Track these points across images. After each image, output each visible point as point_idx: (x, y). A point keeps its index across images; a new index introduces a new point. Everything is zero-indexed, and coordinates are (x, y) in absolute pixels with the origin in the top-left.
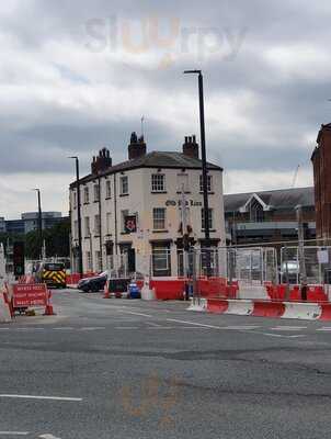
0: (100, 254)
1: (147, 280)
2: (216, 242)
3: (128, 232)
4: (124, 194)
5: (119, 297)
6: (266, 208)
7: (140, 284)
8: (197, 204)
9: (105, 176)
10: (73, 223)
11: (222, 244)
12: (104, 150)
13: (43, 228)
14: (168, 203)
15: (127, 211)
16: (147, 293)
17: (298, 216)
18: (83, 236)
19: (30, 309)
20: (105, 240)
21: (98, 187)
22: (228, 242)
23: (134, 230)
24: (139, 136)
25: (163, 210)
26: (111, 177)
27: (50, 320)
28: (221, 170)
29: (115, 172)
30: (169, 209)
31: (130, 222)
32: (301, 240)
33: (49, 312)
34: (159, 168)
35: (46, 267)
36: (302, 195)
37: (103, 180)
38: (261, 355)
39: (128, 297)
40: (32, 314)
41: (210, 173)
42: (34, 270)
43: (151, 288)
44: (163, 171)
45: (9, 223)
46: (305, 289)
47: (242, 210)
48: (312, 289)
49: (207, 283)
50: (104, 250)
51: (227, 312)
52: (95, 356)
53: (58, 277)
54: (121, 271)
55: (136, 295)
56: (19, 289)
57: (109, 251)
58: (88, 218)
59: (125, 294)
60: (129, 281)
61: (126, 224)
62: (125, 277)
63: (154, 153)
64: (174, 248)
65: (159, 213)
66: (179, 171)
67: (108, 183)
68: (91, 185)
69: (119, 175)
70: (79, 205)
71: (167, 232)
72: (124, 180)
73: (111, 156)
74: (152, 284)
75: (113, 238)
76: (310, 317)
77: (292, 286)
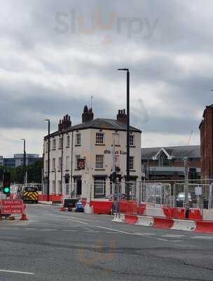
0: (61, 182)
1: (88, 201)
2: (135, 178)
3: (79, 169)
4: (78, 145)
5: (70, 210)
6: (170, 157)
7: (84, 203)
8: (124, 153)
9: (67, 132)
10: (45, 162)
11: (139, 180)
12: (67, 116)
13: (27, 164)
14: (106, 152)
15: (79, 156)
16: (88, 209)
17: (185, 164)
18: (51, 170)
19: (12, 215)
20: (64, 174)
21: (62, 140)
22: (143, 178)
23: (83, 168)
24: (89, 108)
25: (102, 156)
26: (70, 134)
27: (24, 223)
28: (140, 132)
29: (72, 130)
30: (106, 155)
31: (81, 163)
32: (187, 179)
33: (24, 218)
34: (101, 129)
35: (26, 189)
36: (193, 150)
37: (65, 136)
38: (151, 252)
39: (76, 211)
40: (13, 219)
41: (133, 134)
42: (18, 191)
43: (90, 206)
44: (104, 131)
45: (6, 160)
46: (188, 211)
47: (154, 158)
48: (193, 212)
49: (126, 204)
50: (64, 180)
51: (136, 224)
52: (47, 247)
53: (33, 196)
54: (72, 194)
55: (81, 210)
56: (6, 202)
57: (67, 181)
58: (54, 159)
59: (74, 209)
60: (77, 200)
61: (78, 164)
62: (75, 198)
63: (98, 119)
64: (108, 181)
65: (99, 158)
66: (114, 132)
67: (69, 137)
68: (57, 138)
69: (75, 132)
70: (49, 151)
71: (104, 170)
72: (79, 135)
73: (71, 120)
74: (92, 203)
75: (69, 173)
76: (189, 229)
77: (179, 209)
